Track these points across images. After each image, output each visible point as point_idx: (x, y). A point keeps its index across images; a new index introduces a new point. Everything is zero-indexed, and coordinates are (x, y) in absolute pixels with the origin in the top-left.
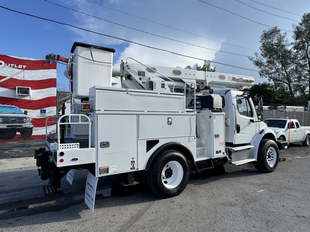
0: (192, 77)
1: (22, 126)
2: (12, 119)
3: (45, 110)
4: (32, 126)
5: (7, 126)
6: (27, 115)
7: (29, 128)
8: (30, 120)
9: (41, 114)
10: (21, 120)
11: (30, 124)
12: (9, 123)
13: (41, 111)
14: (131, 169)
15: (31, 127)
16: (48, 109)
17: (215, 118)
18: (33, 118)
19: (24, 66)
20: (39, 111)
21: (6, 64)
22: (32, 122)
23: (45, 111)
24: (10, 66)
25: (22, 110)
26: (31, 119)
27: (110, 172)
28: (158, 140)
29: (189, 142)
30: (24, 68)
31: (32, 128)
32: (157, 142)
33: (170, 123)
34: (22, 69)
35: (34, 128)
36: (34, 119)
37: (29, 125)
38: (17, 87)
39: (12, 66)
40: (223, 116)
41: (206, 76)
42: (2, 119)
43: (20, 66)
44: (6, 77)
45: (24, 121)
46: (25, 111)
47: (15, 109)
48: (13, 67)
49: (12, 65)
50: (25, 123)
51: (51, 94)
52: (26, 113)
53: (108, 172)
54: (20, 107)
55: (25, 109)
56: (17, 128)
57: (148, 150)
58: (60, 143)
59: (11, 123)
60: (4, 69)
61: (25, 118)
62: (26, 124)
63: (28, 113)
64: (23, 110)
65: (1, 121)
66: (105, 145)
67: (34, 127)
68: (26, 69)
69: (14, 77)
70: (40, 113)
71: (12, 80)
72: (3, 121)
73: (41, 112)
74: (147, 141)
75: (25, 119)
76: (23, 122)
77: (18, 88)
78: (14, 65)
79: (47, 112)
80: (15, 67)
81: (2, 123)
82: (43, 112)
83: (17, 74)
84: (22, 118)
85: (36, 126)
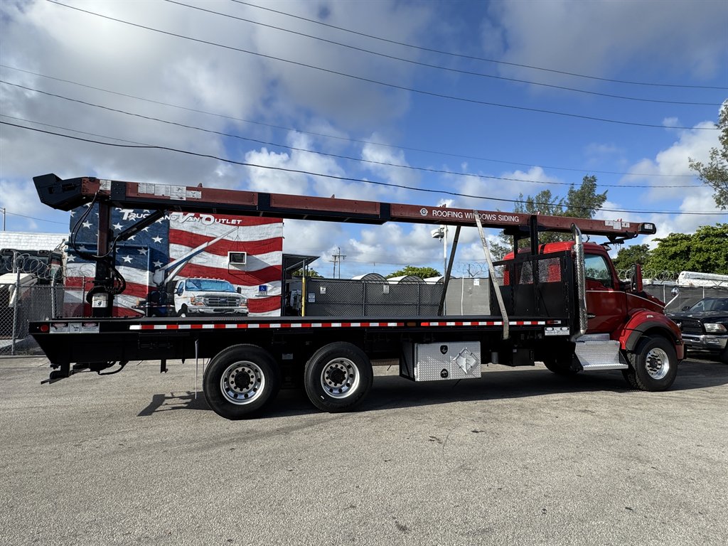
1: (233, 310)
2: (222, 300)
3: (265, 286)
4: (247, 311)
5: (214, 310)
6: (240, 293)
8: (244, 301)
9: (260, 293)
10: (232, 301)
11: (244, 307)
12: (217, 306)
13: (260, 287)
16: (269, 286)
19: (239, 221)
20: (258, 287)
21: (216, 219)
22: (247, 304)
23: (265, 288)
24: (221, 222)
25: (234, 285)
26: (246, 300)
30: (239, 223)
31: (248, 313)
34: (236, 225)
35: (251, 313)
36: (250, 300)
37: (242, 308)
38: (229, 252)
42: (210, 299)
43: (233, 221)
44: (215, 238)
45: (237, 303)
46: (238, 288)
47: (226, 285)
48: (225, 223)
49: (223, 220)
50: (238, 305)
51: (274, 262)
52: (239, 290)
54: (232, 283)
55: (238, 284)
56: (228, 312)
59: (220, 306)
60: (213, 226)
61: (239, 298)
62: (240, 307)
63: (242, 291)
64: (236, 287)
65: (208, 302)
68: (242, 224)
69: (226, 238)
70: (258, 291)
71: (223, 242)
72: (210, 303)
73: (260, 290)
75: (237, 300)
76: (234, 305)
77: (230, 254)
79: (269, 289)
80: (227, 222)
81: (208, 305)
82: (263, 289)
83: (229, 233)
84: (234, 298)
85: (252, 310)
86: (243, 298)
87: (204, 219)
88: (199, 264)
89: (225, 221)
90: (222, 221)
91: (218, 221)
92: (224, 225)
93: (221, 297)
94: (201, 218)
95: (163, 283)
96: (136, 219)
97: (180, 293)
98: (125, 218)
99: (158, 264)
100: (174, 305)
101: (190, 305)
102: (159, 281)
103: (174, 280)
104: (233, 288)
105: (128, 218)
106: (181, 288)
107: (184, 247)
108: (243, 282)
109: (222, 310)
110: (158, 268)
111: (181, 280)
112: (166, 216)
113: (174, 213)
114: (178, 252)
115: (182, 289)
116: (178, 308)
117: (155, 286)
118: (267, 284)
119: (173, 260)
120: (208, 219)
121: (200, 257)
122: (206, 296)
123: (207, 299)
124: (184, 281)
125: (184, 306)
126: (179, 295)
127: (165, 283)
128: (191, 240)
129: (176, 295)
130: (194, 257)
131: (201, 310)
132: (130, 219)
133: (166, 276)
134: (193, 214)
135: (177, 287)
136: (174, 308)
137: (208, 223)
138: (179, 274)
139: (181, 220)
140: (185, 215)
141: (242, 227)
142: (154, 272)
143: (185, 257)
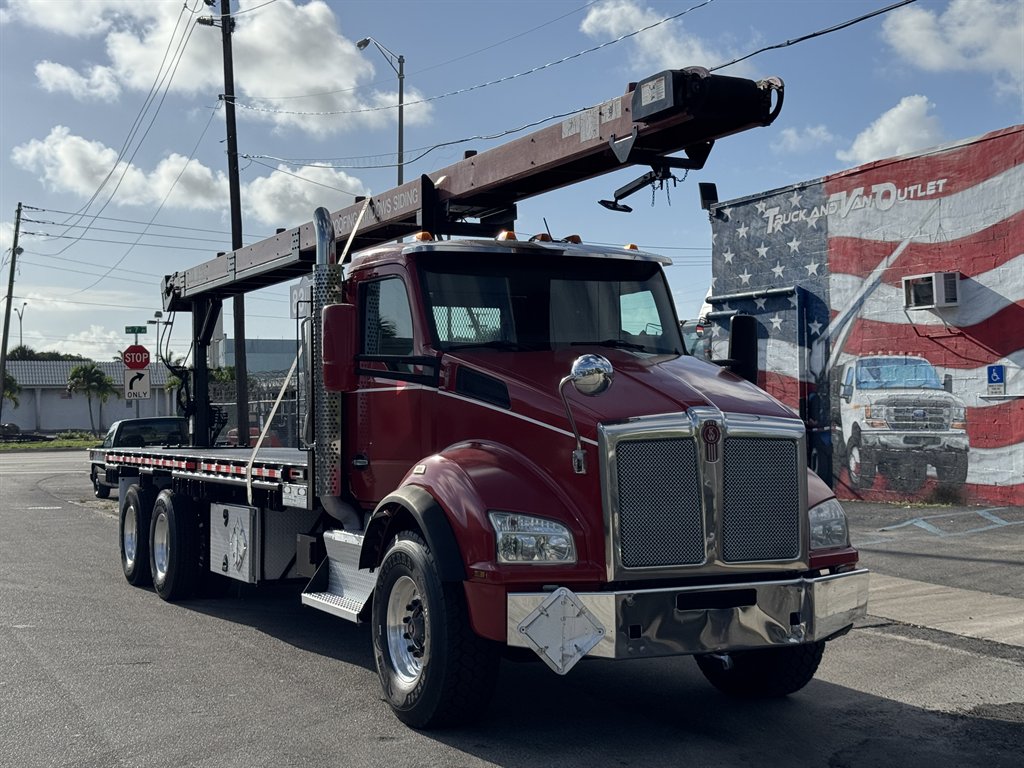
1: (935, 440)
2: (917, 412)
3: (1002, 367)
4: (965, 442)
5: (907, 439)
6: (951, 392)
7: (961, 450)
8: (958, 415)
9: (990, 389)
10: (935, 414)
11: (961, 431)
12: (909, 427)
13: (990, 371)
15: (963, 447)
16: (1010, 365)
18: (969, 408)
19: (941, 182)
20: (983, 372)
21: (899, 191)
22: (965, 424)
23: (1001, 370)
24: (908, 198)
25: (939, 370)
26: (962, 411)
30: (940, 190)
31: (967, 450)
34: (936, 195)
35: (971, 450)
36: (971, 411)
37: (955, 436)
38: (904, 279)
39: (912, 196)
42: (896, 410)
43: (930, 188)
45: (946, 421)
46: (946, 376)
47: (922, 369)
48: (916, 198)
49: (912, 188)
50: (947, 427)
52: (947, 385)
54: (936, 362)
55: (945, 366)
56: (929, 447)
59: (915, 427)
60: (895, 211)
61: (947, 405)
62: (951, 431)
63: (954, 383)
64: (942, 372)
65: (893, 418)
67: (972, 446)
68: (946, 193)
69: (918, 239)
70: (986, 385)
71: (915, 248)
72: (896, 419)
73: (990, 381)
75: (946, 412)
76: (941, 424)
78: (915, 187)
79: (1010, 374)
80: (920, 194)
81: (895, 427)
82: (997, 376)
83: (924, 222)
84: (938, 407)
85: (977, 442)
86: (958, 406)
87: (879, 197)
88: (875, 318)
89: (916, 191)
90: (909, 192)
91: (902, 195)
92: (914, 201)
93: (918, 404)
94: (874, 195)
95: (823, 372)
96: (784, 226)
97: (848, 397)
98: (770, 231)
99: (815, 327)
100: (840, 425)
101: (864, 427)
102: (818, 370)
103: (839, 364)
104: (936, 375)
105: (773, 229)
106: (849, 383)
107: (850, 278)
108: (955, 359)
109: (917, 439)
110: (816, 336)
111: (849, 362)
112: (822, 207)
113: (834, 197)
114: (842, 292)
115: (851, 385)
116: (847, 433)
117: (813, 380)
118: (1004, 362)
119: (836, 313)
120: (887, 195)
121: (877, 300)
122: (889, 403)
123: (892, 409)
124: (854, 365)
125: (856, 427)
126: (848, 402)
127: (827, 372)
128: (861, 255)
129: (843, 401)
130: (868, 302)
131: (883, 439)
132: (776, 230)
133: (828, 354)
134: (860, 190)
135: (844, 382)
136: (841, 434)
137: (886, 204)
138: (845, 349)
139: (844, 210)
140: (848, 195)
141: (947, 199)
142: (810, 347)
143: (852, 304)
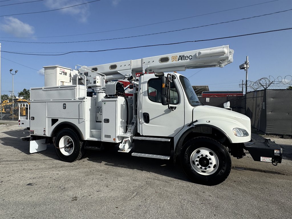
0: (127, 67)
14: (44, 134)
17: (105, 103)
27: (34, 133)
28: (58, 119)
29: (79, 123)
32: (57, 120)
33: (65, 108)
40: (115, 102)
41: (143, 63)
53: (33, 134)
57: (52, 125)
58: (20, 116)
66: (33, 118)
74: (52, 119)
